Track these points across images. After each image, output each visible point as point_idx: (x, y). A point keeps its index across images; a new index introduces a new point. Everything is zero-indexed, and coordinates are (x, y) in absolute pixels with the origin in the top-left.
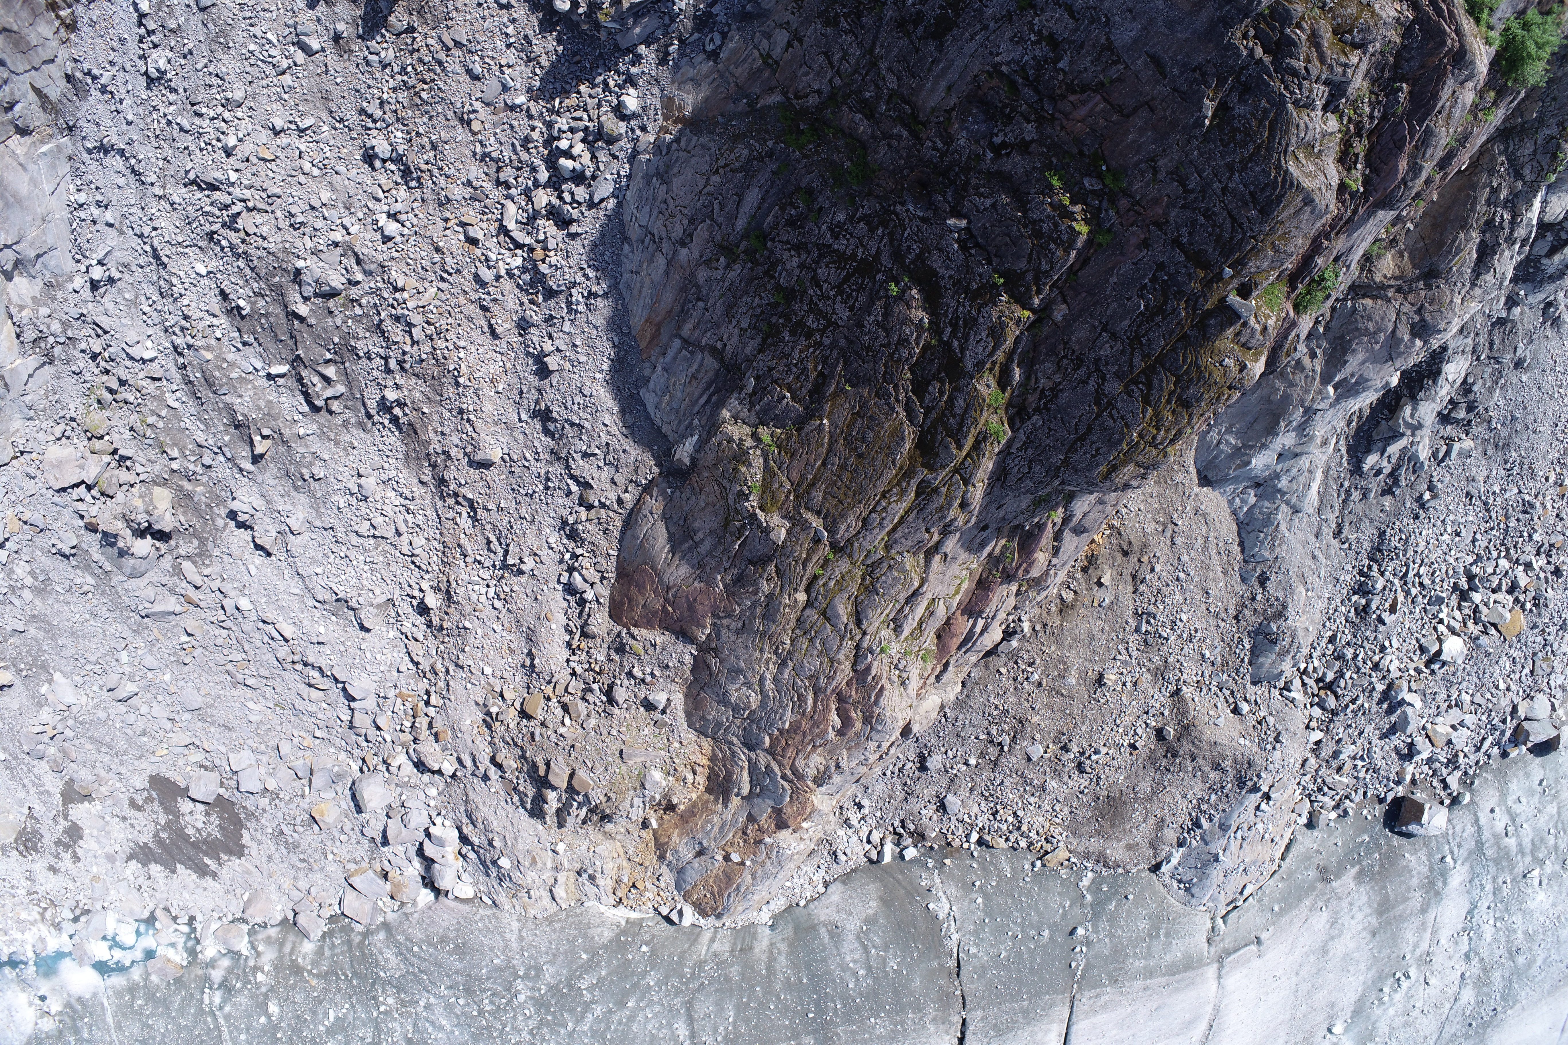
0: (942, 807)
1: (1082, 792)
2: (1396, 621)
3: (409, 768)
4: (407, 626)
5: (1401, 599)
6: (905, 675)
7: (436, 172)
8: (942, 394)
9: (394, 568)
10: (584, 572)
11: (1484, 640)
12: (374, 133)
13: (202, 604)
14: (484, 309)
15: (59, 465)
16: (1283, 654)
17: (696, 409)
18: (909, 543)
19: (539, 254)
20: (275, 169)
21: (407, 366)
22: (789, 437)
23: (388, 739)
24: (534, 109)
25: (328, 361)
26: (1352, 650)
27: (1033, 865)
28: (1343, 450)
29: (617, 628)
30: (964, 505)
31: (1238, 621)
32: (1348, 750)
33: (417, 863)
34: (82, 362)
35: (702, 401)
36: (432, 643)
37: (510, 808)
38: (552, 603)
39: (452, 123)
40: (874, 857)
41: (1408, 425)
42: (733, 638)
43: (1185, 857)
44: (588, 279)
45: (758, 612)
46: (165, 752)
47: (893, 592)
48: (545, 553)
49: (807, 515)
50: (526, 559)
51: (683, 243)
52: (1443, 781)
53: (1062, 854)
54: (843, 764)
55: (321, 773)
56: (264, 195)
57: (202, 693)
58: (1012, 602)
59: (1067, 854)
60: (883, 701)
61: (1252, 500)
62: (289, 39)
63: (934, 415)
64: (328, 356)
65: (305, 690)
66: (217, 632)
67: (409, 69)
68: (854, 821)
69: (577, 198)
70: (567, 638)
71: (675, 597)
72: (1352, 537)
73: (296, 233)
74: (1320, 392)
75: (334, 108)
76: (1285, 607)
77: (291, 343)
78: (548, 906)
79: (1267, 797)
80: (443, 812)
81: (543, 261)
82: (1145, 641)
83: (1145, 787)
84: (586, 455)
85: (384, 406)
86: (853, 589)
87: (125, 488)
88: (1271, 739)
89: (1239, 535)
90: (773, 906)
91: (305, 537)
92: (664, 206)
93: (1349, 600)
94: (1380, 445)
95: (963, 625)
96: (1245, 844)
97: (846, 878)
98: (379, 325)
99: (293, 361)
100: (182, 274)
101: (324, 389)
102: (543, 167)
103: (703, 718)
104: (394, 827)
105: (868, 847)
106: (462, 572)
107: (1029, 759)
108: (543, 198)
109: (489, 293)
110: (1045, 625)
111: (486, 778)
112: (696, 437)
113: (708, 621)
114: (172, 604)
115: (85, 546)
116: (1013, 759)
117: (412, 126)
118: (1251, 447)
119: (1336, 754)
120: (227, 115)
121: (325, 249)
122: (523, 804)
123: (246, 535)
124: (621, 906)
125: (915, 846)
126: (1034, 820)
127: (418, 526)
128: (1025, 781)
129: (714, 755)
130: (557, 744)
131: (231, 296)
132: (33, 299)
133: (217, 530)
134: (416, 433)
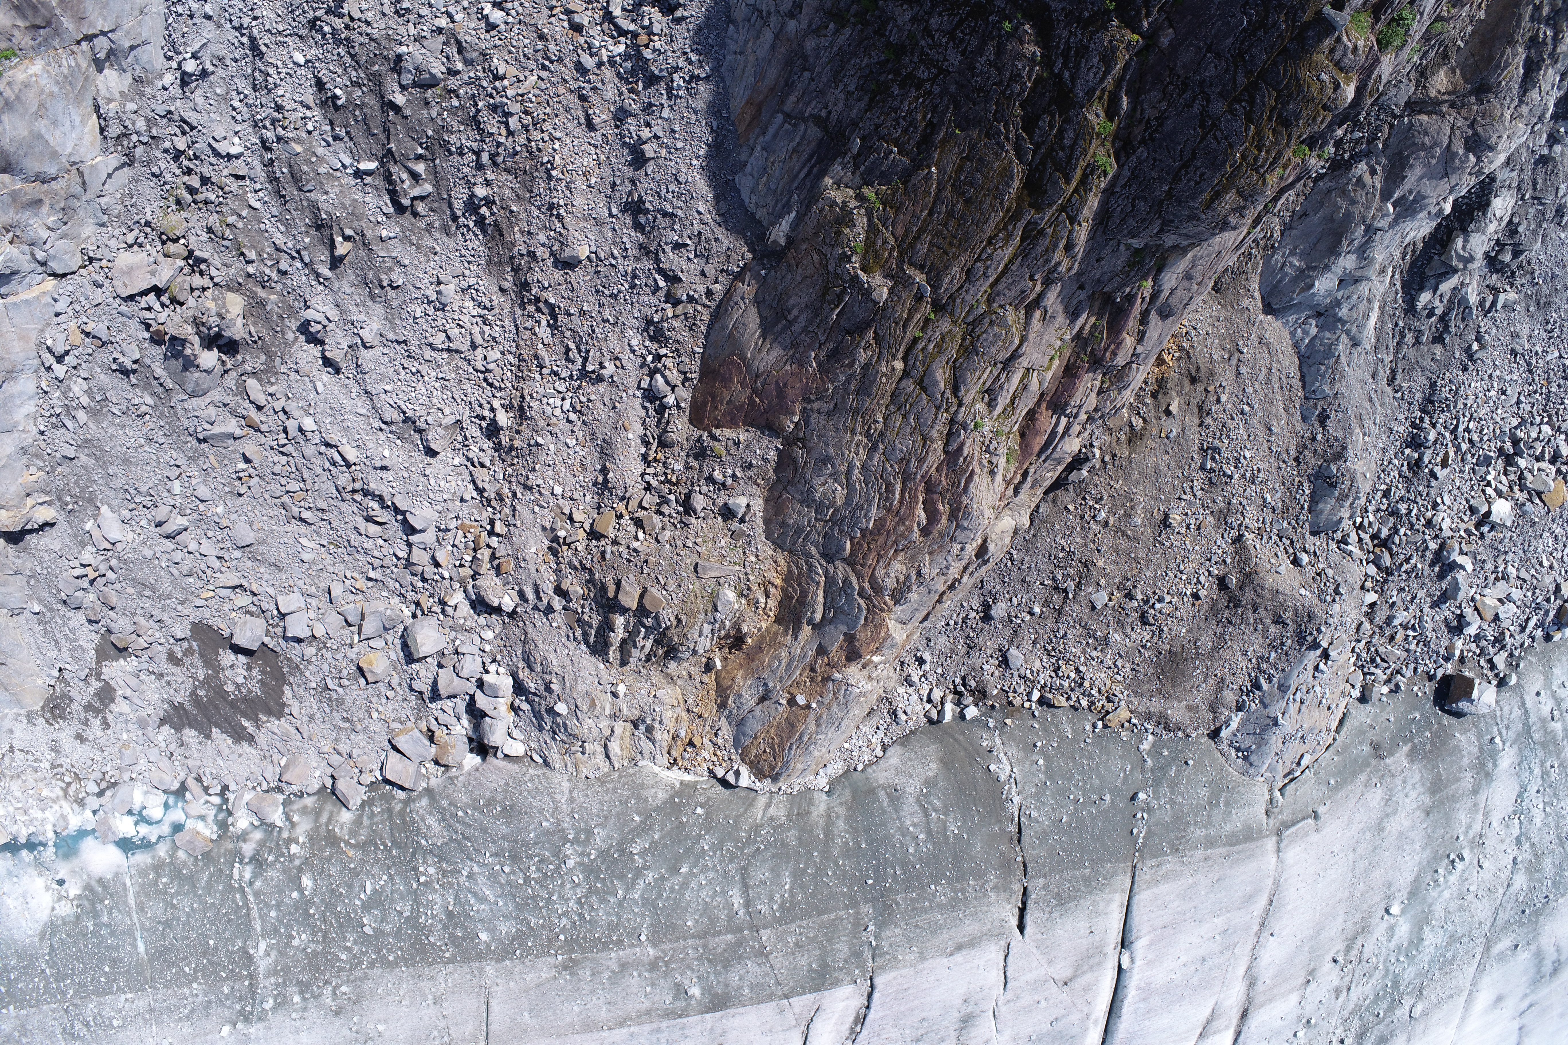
0: (1004, 662)
1: (1144, 647)
2: (1447, 477)
3: (465, 609)
4: (474, 452)
5: (1452, 454)
6: (994, 460)
8: (1051, 127)
9: (466, 387)
10: (667, 372)
11: (1529, 506)
13: (263, 428)
14: (583, 98)
15: (129, 271)
16: (1342, 499)
17: (796, 184)
18: (1012, 294)
19: (643, 39)
21: (500, 159)
22: (895, 192)
23: (447, 575)
25: (419, 157)
26: (1405, 506)
27: (1094, 726)
28: (1399, 284)
29: (697, 433)
30: (1069, 247)
31: (1299, 463)
32: (1402, 617)
33: (465, 721)
34: (164, 163)
35: (802, 175)
36: (499, 466)
37: (571, 645)
38: (631, 411)
40: (934, 715)
41: (1459, 257)
42: (823, 422)
43: (1243, 723)
44: (689, 61)
45: (853, 387)
46: (211, 594)
47: (993, 350)
48: (626, 357)
49: (910, 271)
50: (606, 364)
51: (791, 15)
52: (1490, 661)
53: (1123, 714)
54: (925, 572)
55: (372, 618)
57: (255, 527)
58: (1092, 401)
59: (1129, 715)
60: (972, 489)
61: (1314, 331)
63: (1043, 150)
64: (420, 151)
65: (362, 524)
66: (276, 459)
68: (915, 679)
70: (643, 450)
71: (763, 385)
72: (1405, 385)
73: (400, 20)
74: (1380, 209)
76: (1344, 448)
77: (383, 137)
78: (601, 764)
79: (1326, 656)
80: (499, 657)
81: (647, 46)
82: (1210, 479)
83: (1206, 641)
84: (677, 246)
85: (472, 206)
86: (952, 351)
87: (197, 293)
88: (1330, 591)
89: (1301, 369)
90: (830, 770)
91: (377, 351)
93: (1403, 453)
94: (1433, 281)
95: (1046, 421)
96: (1303, 708)
97: (905, 740)
98: (475, 117)
99: (384, 156)
100: (279, 63)
103: (784, 524)
104: (445, 677)
105: (928, 707)
106: (537, 385)
107: (1093, 608)
109: (589, 82)
110: (1114, 456)
111: (549, 610)
112: (793, 215)
113: (798, 406)
114: (232, 426)
115: (147, 361)
116: (1077, 608)
118: (1314, 269)
119: (1389, 620)
121: (428, 36)
122: (586, 638)
123: (314, 351)
124: (676, 767)
125: (977, 705)
126: (1096, 676)
127: (494, 338)
128: (1090, 634)
129: (790, 571)
130: (629, 561)
131: (328, 86)
132: (122, 93)
133: (286, 344)
134: (501, 235)
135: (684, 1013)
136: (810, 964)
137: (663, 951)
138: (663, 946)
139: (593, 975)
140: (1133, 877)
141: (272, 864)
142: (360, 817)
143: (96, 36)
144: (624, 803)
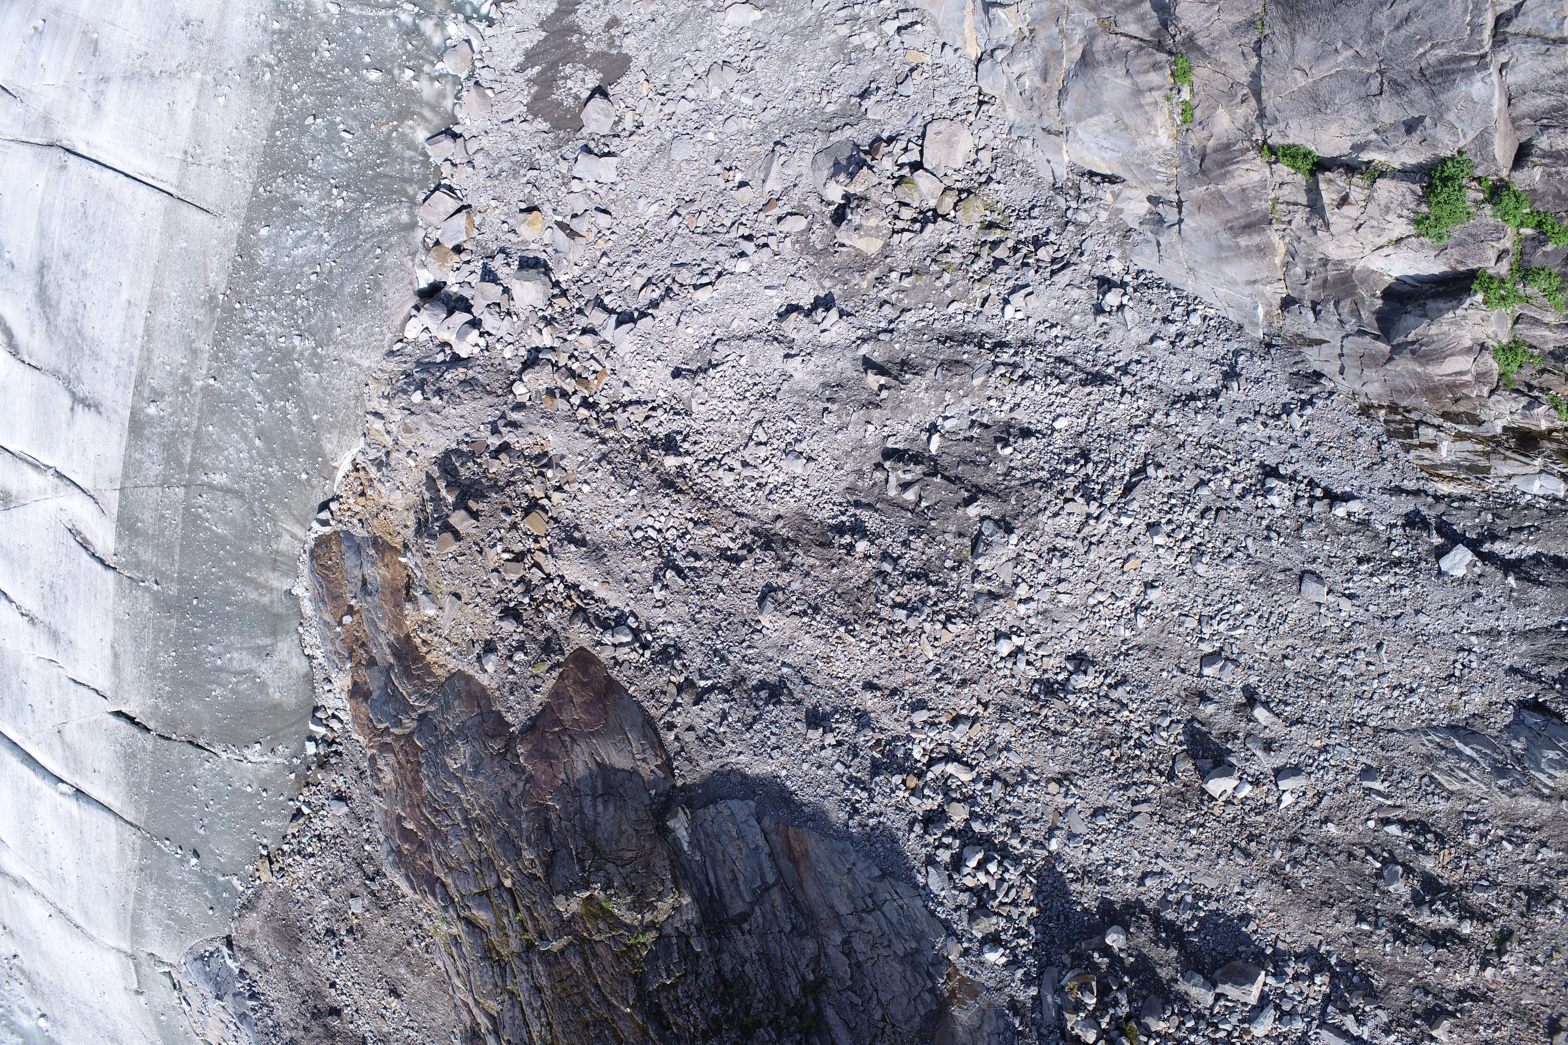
0: (340, 797)
1: (311, 920)
3: (536, 341)
4: (662, 416)
7: (1034, 721)
9: (716, 438)
10: (627, 650)
12: (1098, 682)
13: (762, 215)
14: (894, 692)
15: (950, 143)
17: (708, 864)
19: (912, 782)
20: (1113, 565)
21: (879, 581)
22: (634, 963)
23: (570, 338)
24: (1041, 853)
25: (921, 498)
27: (265, 847)
29: (568, 650)
33: (456, 290)
34: (1038, 224)
35: (712, 877)
36: (637, 436)
37: (460, 434)
38: (616, 595)
39: (1068, 765)
40: (319, 715)
42: (505, 785)
43: (230, 971)
44: (871, 815)
48: (661, 615)
49: (565, 941)
50: (664, 592)
51: (846, 942)
53: (266, 876)
54: (376, 798)
55: (569, 243)
56: (1094, 540)
57: (684, 164)
59: (264, 880)
62: (1226, 648)
64: (924, 504)
65: (646, 273)
66: (731, 215)
67: (1137, 752)
69: (941, 850)
71: (563, 742)
73: (1045, 548)
75: (1141, 654)
77: (951, 473)
78: (372, 404)
80: (486, 353)
81: (904, 782)
83: (297, 974)
84: (724, 716)
85: (857, 529)
91: (779, 365)
92: (886, 943)
98: (926, 576)
99: (936, 464)
100: (1066, 400)
101: (898, 479)
102: (985, 830)
103: (459, 695)
104: (493, 292)
105: (330, 712)
106: (683, 511)
107: (353, 896)
108: (958, 814)
109: (903, 708)
111: (495, 430)
112: (685, 848)
113: (529, 768)
114: (775, 184)
115: (863, 124)
116: (357, 883)
117: (1086, 721)
120: (1188, 545)
121: (1016, 571)
122: (458, 452)
123: (806, 302)
124: (351, 467)
125: (316, 755)
126: (302, 869)
127: (743, 486)
128: (336, 881)
129: (431, 674)
130: (489, 534)
131: (1020, 441)
132: (1121, 211)
133: (822, 275)
134: (821, 545)
135: (137, 392)
136: (142, 521)
137: (196, 394)
138: (200, 396)
139: (197, 322)
140: (131, 824)
141: (404, 46)
142: (416, 149)
143: (1180, 212)
144: (333, 411)
